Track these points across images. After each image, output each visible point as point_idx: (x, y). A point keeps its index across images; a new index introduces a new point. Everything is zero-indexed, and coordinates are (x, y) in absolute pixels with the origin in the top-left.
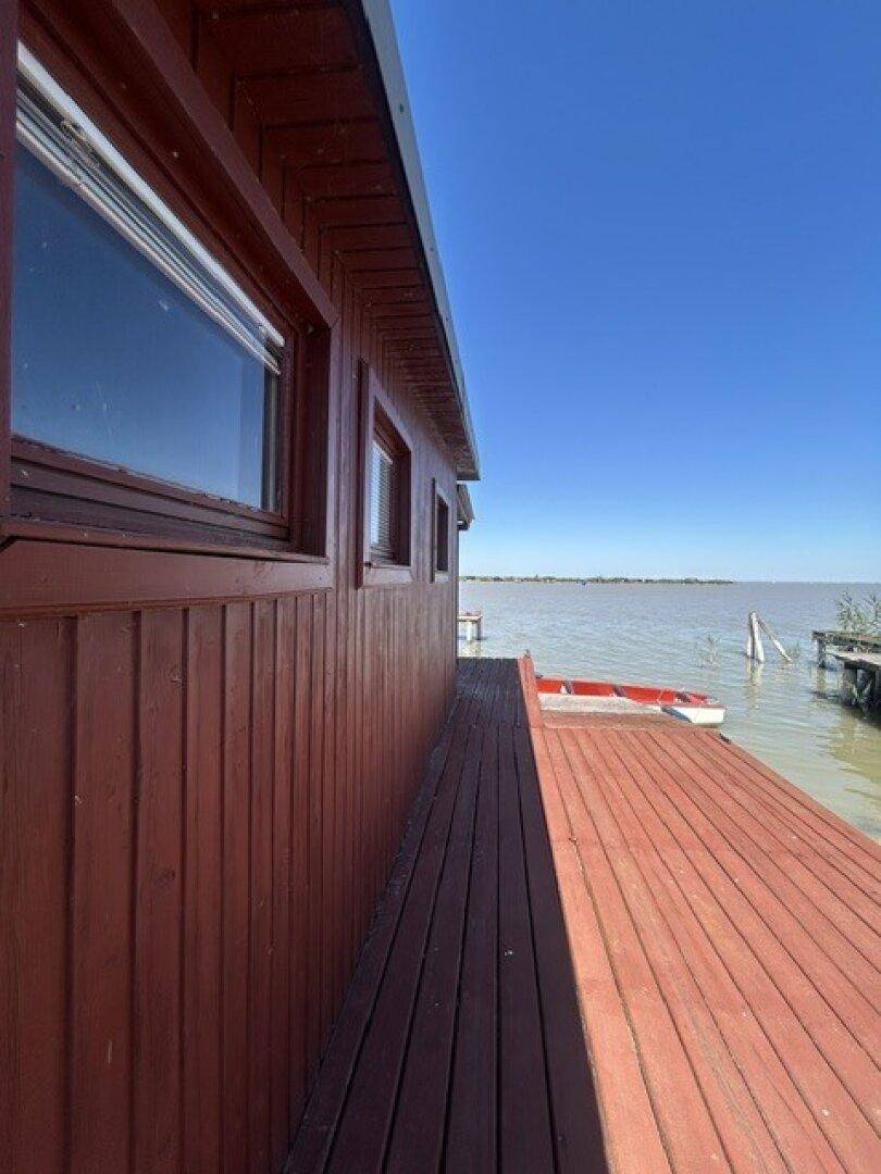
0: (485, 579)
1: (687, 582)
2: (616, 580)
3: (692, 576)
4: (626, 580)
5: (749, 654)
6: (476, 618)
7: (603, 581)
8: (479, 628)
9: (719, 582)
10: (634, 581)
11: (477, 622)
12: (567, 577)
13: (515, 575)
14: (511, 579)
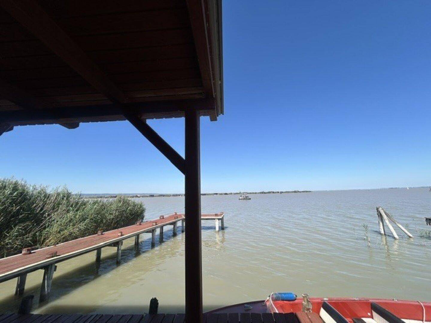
0: (221, 194)
1: (295, 192)
2: (269, 193)
3: (296, 190)
4: (273, 192)
5: (383, 232)
6: (221, 217)
7: (265, 193)
8: (222, 222)
9: (307, 192)
10: (276, 192)
11: (222, 220)
12: (252, 192)
13: (233, 192)
14: (231, 194)
